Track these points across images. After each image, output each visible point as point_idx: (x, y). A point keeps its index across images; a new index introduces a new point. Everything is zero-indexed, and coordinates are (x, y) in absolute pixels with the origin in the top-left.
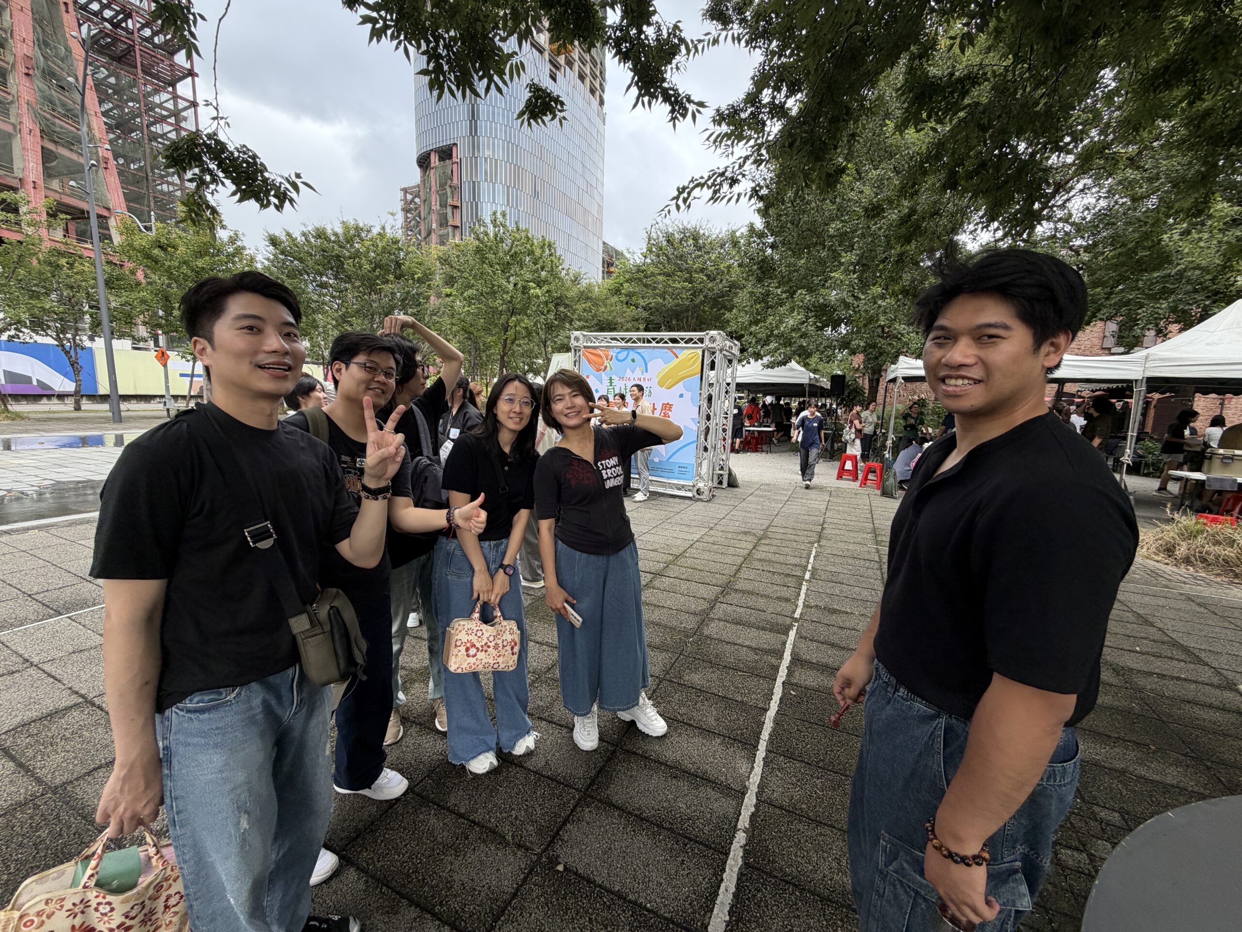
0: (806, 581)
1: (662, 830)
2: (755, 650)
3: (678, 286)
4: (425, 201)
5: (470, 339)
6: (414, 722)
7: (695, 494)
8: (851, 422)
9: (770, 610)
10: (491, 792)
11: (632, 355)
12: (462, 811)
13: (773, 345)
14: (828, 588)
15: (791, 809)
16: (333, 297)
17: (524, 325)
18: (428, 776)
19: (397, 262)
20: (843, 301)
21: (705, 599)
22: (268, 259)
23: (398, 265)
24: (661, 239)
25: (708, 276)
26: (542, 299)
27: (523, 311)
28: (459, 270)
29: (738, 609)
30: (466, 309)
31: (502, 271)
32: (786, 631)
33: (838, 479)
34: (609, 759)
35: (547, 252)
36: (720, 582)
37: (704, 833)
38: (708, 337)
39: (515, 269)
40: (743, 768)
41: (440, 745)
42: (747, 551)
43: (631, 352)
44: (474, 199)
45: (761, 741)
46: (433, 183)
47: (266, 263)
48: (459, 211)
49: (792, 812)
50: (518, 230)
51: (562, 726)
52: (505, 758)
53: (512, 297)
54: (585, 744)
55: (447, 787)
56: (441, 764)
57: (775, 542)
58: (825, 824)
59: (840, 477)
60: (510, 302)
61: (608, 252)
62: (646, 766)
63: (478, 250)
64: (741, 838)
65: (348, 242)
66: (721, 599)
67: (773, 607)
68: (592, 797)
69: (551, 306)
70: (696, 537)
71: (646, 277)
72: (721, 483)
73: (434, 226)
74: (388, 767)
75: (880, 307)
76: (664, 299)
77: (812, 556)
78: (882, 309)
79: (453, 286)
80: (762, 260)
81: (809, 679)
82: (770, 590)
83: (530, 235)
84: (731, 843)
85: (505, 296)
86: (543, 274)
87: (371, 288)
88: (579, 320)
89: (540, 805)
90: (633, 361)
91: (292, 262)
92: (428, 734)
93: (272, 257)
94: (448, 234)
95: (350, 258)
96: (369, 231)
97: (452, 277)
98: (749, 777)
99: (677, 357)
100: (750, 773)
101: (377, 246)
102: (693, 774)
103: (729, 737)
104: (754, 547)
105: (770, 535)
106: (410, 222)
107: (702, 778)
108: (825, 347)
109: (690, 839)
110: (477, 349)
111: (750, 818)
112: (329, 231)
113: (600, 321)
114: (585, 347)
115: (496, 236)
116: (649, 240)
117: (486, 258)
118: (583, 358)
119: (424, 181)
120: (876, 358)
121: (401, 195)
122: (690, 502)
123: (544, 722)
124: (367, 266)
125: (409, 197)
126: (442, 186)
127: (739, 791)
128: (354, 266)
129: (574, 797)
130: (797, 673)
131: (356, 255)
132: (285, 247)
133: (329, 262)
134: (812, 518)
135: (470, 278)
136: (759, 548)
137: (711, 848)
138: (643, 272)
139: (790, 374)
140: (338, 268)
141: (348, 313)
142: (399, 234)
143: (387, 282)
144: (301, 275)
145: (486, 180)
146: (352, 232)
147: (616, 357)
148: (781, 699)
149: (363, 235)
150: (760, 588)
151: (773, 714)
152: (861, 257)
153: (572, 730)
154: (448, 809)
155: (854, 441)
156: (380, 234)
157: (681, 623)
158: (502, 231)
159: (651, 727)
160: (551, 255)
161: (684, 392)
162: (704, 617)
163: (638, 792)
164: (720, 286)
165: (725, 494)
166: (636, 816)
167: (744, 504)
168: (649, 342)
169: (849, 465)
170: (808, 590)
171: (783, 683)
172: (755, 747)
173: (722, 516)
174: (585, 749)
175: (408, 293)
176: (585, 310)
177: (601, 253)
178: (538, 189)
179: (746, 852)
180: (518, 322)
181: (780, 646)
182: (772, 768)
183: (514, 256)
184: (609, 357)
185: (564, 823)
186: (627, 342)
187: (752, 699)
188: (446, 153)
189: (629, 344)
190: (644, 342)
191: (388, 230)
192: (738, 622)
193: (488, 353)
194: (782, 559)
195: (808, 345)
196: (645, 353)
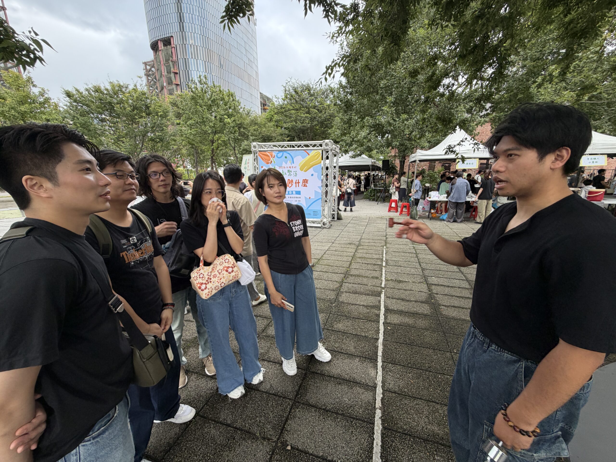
0: (384, 267)
1: (338, 416)
2: (366, 306)
3: (304, 116)
4: (158, 70)
5: (193, 148)
6: (193, 372)
7: (322, 225)
8: (393, 183)
9: (370, 284)
10: (243, 408)
11: (285, 154)
12: (229, 422)
13: (354, 146)
14: (395, 269)
15: (400, 393)
16: (111, 127)
17: (223, 139)
18: (206, 404)
19: (146, 105)
20: (389, 122)
21: (337, 282)
22: (66, 105)
23: (147, 107)
24: (291, 91)
25: (318, 110)
26: (232, 125)
27: (221, 132)
28: (183, 109)
29: (354, 285)
30: (189, 131)
31: (208, 110)
32: (379, 295)
33: (389, 212)
34: (304, 379)
35: (231, 99)
36: (343, 272)
37: (360, 414)
38: (324, 143)
39: (214, 108)
40: (372, 372)
41: (211, 384)
42: (353, 254)
43: (285, 153)
44: (186, 69)
45: (378, 357)
46: (161, 60)
47: (65, 107)
48: (178, 76)
49: (401, 394)
50: (214, 86)
51: (276, 363)
52: (249, 387)
53: (214, 124)
54: (290, 372)
55: (218, 409)
56: (213, 396)
57: (365, 247)
58: (418, 398)
59: (389, 211)
60: (214, 127)
61: (263, 98)
62: (323, 379)
63: (193, 98)
64: (379, 413)
65: (115, 94)
66: (345, 281)
67: (371, 282)
68: (298, 402)
69: (236, 128)
70: (326, 248)
71: (285, 111)
72: (334, 218)
73: (165, 84)
74: (182, 403)
75: (405, 125)
76: (296, 123)
77: (384, 253)
78: (407, 125)
79: (180, 119)
80: (347, 101)
81: (395, 319)
82: (368, 273)
83: (221, 90)
84: (374, 417)
85: (211, 124)
86: (230, 111)
87: (132, 121)
88: (251, 136)
89: (272, 412)
90: (286, 157)
91: (82, 107)
92: (202, 378)
93: (69, 104)
94: (173, 89)
95: (118, 104)
96: (127, 88)
97: (179, 113)
98: (376, 378)
99: (309, 155)
100: (376, 375)
101: (133, 96)
102: (348, 381)
103: (363, 357)
104: (356, 251)
105: (362, 244)
106: (150, 82)
107: (353, 382)
108: (380, 146)
109: (354, 418)
110: (197, 153)
111: (381, 401)
112: (102, 88)
113: (263, 136)
114: (259, 151)
115: (202, 90)
116: (285, 91)
117: (198, 102)
118: (259, 157)
119: (156, 58)
120: (404, 151)
121: (143, 66)
122: (320, 229)
123: (266, 362)
124: (129, 108)
125: (148, 67)
126: (167, 61)
127: (373, 387)
128: (121, 108)
129: (289, 404)
130: (389, 317)
131: (121, 102)
132: (76, 98)
133: (105, 106)
134: (380, 233)
135: (190, 114)
136: (358, 251)
137: (365, 421)
138: (284, 108)
139: (362, 160)
140: (111, 110)
141: (120, 135)
142: (145, 89)
143: (142, 117)
144: (89, 114)
145: (192, 57)
146: (117, 88)
147: (277, 156)
148: (384, 332)
149: (124, 90)
150: (363, 272)
151: (382, 341)
152: (396, 98)
153: (282, 364)
154: (221, 423)
155: (395, 192)
156: (134, 89)
157: (327, 296)
158: (205, 87)
159: (323, 357)
160: (233, 100)
161: (313, 173)
162: (338, 291)
163: (322, 395)
164: (325, 115)
165: (336, 223)
166: (323, 409)
167: (346, 228)
168: (293, 147)
169: (393, 205)
170: (385, 271)
171: (383, 323)
172: (376, 360)
173: (337, 235)
174: (290, 375)
175: (155, 123)
176: (255, 130)
177: (259, 98)
178: (222, 63)
179: (383, 420)
180: (220, 137)
181: (378, 303)
182: (387, 371)
183: (213, 101)
184: (273, 156)
185: (287, 420)
186: (282, 147)
187: (370, 334)
188: (167, 42)
189: (283, 149)
190: (291, 147)
191: (139, 87)
192: (355, 293)
193: (203, 155)
194: (370, 256)
195: (372, 145)
196: (292, 153)
